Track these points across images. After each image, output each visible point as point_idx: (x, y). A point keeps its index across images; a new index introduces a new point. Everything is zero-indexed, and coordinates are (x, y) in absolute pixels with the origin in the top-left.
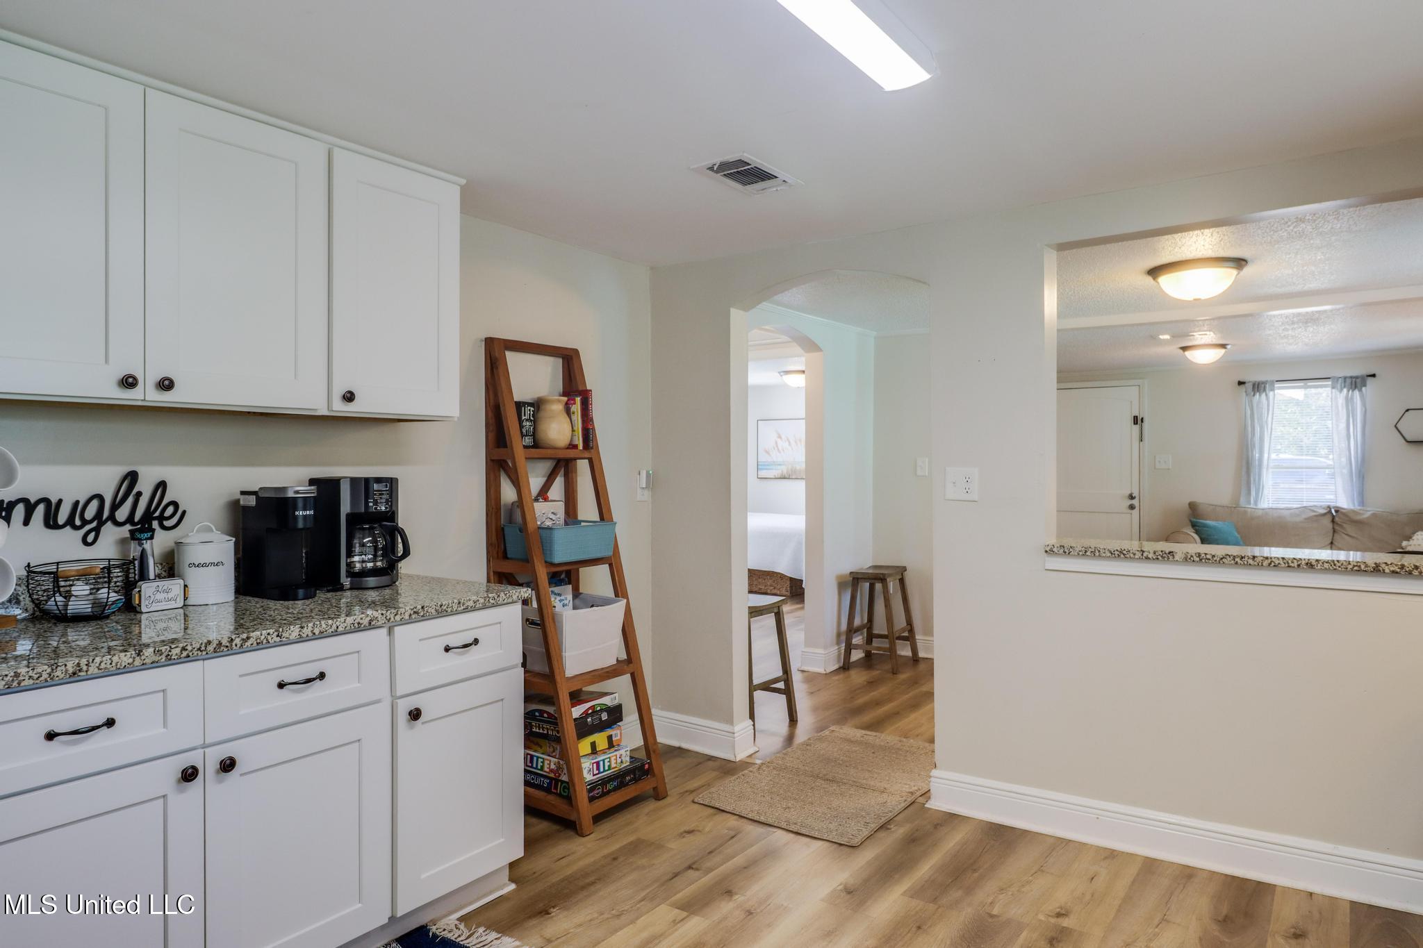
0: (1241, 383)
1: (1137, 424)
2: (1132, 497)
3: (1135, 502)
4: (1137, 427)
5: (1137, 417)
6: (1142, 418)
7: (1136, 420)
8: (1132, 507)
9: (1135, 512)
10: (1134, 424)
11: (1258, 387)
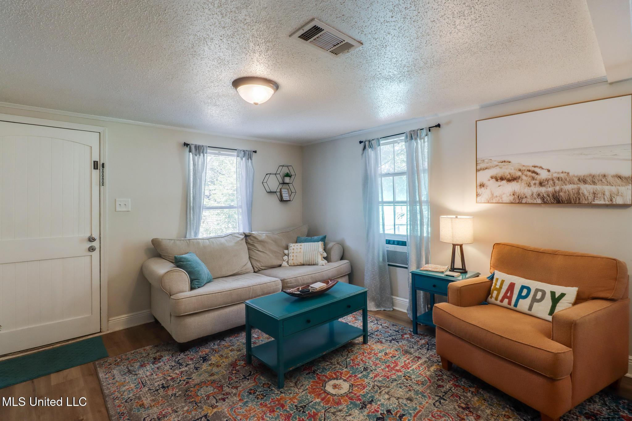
0: (186, 145)
1: (97, 169)
2: (91, 239)
3: (96, 244)
4: (96, 173)
5: (97, 162)
6: (103, 164)
7: (96, 165)
8: (92, 249)
9: (96, 254)
10: (94, 168)
11: (199, 150)
